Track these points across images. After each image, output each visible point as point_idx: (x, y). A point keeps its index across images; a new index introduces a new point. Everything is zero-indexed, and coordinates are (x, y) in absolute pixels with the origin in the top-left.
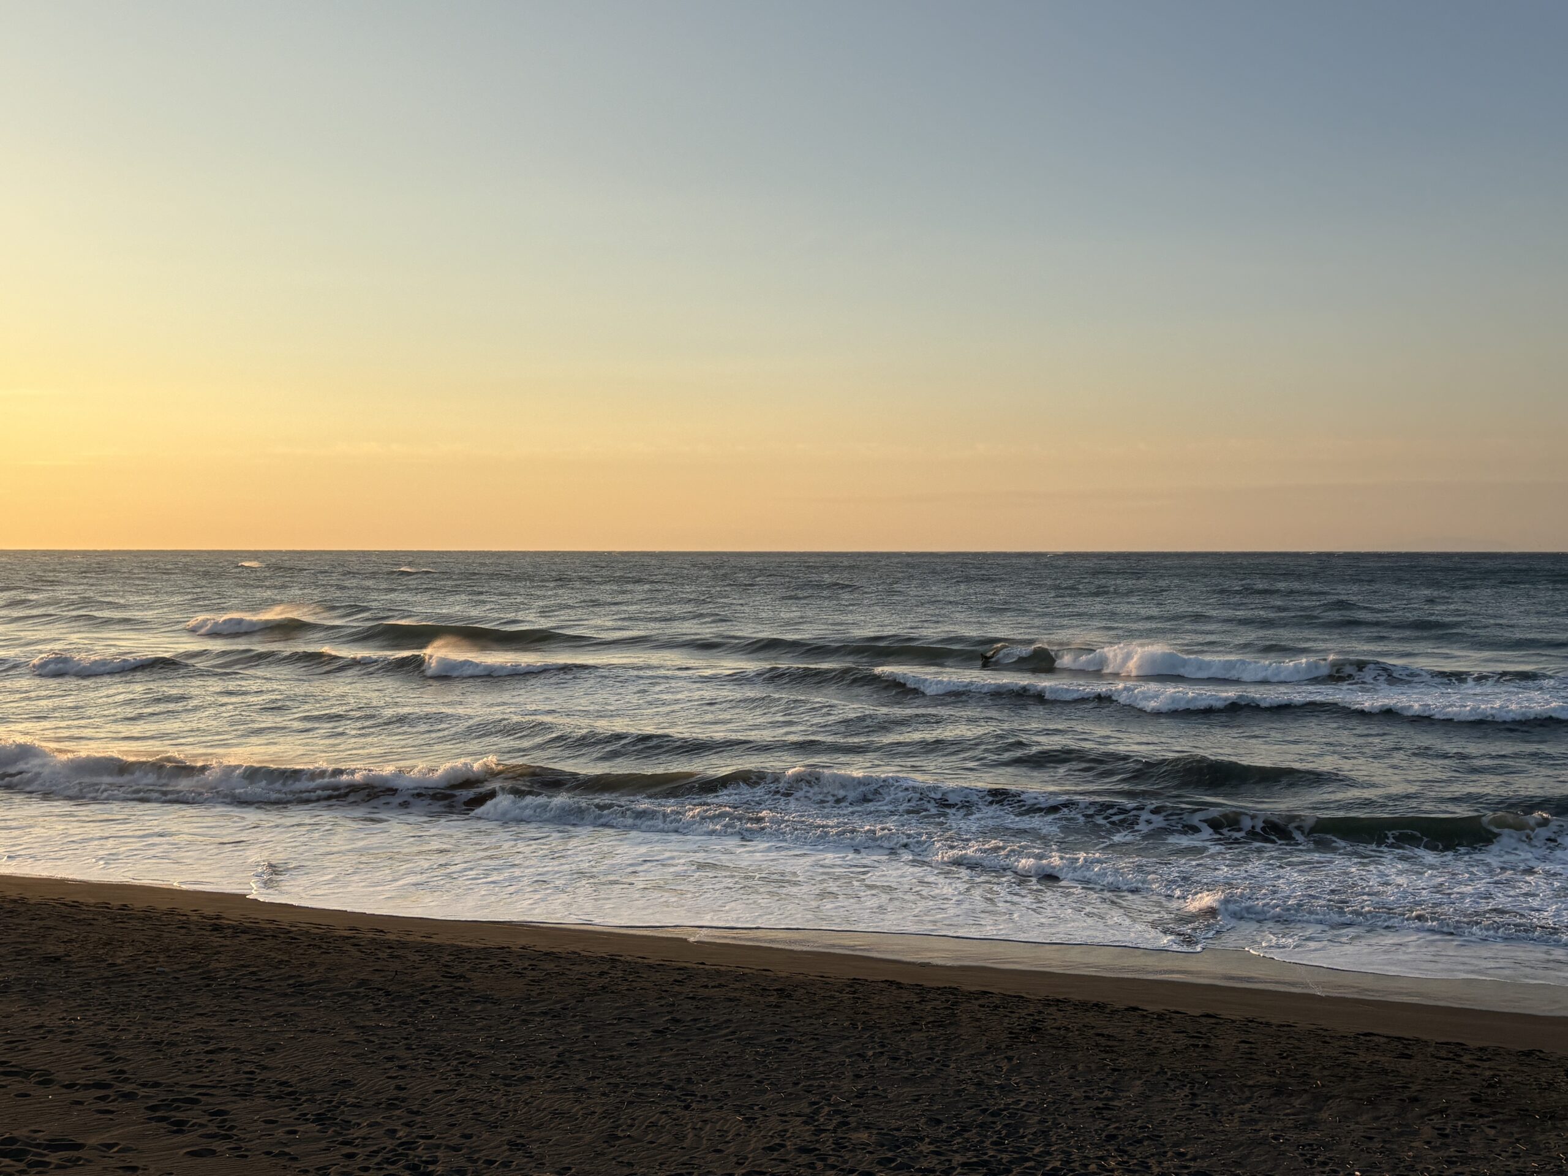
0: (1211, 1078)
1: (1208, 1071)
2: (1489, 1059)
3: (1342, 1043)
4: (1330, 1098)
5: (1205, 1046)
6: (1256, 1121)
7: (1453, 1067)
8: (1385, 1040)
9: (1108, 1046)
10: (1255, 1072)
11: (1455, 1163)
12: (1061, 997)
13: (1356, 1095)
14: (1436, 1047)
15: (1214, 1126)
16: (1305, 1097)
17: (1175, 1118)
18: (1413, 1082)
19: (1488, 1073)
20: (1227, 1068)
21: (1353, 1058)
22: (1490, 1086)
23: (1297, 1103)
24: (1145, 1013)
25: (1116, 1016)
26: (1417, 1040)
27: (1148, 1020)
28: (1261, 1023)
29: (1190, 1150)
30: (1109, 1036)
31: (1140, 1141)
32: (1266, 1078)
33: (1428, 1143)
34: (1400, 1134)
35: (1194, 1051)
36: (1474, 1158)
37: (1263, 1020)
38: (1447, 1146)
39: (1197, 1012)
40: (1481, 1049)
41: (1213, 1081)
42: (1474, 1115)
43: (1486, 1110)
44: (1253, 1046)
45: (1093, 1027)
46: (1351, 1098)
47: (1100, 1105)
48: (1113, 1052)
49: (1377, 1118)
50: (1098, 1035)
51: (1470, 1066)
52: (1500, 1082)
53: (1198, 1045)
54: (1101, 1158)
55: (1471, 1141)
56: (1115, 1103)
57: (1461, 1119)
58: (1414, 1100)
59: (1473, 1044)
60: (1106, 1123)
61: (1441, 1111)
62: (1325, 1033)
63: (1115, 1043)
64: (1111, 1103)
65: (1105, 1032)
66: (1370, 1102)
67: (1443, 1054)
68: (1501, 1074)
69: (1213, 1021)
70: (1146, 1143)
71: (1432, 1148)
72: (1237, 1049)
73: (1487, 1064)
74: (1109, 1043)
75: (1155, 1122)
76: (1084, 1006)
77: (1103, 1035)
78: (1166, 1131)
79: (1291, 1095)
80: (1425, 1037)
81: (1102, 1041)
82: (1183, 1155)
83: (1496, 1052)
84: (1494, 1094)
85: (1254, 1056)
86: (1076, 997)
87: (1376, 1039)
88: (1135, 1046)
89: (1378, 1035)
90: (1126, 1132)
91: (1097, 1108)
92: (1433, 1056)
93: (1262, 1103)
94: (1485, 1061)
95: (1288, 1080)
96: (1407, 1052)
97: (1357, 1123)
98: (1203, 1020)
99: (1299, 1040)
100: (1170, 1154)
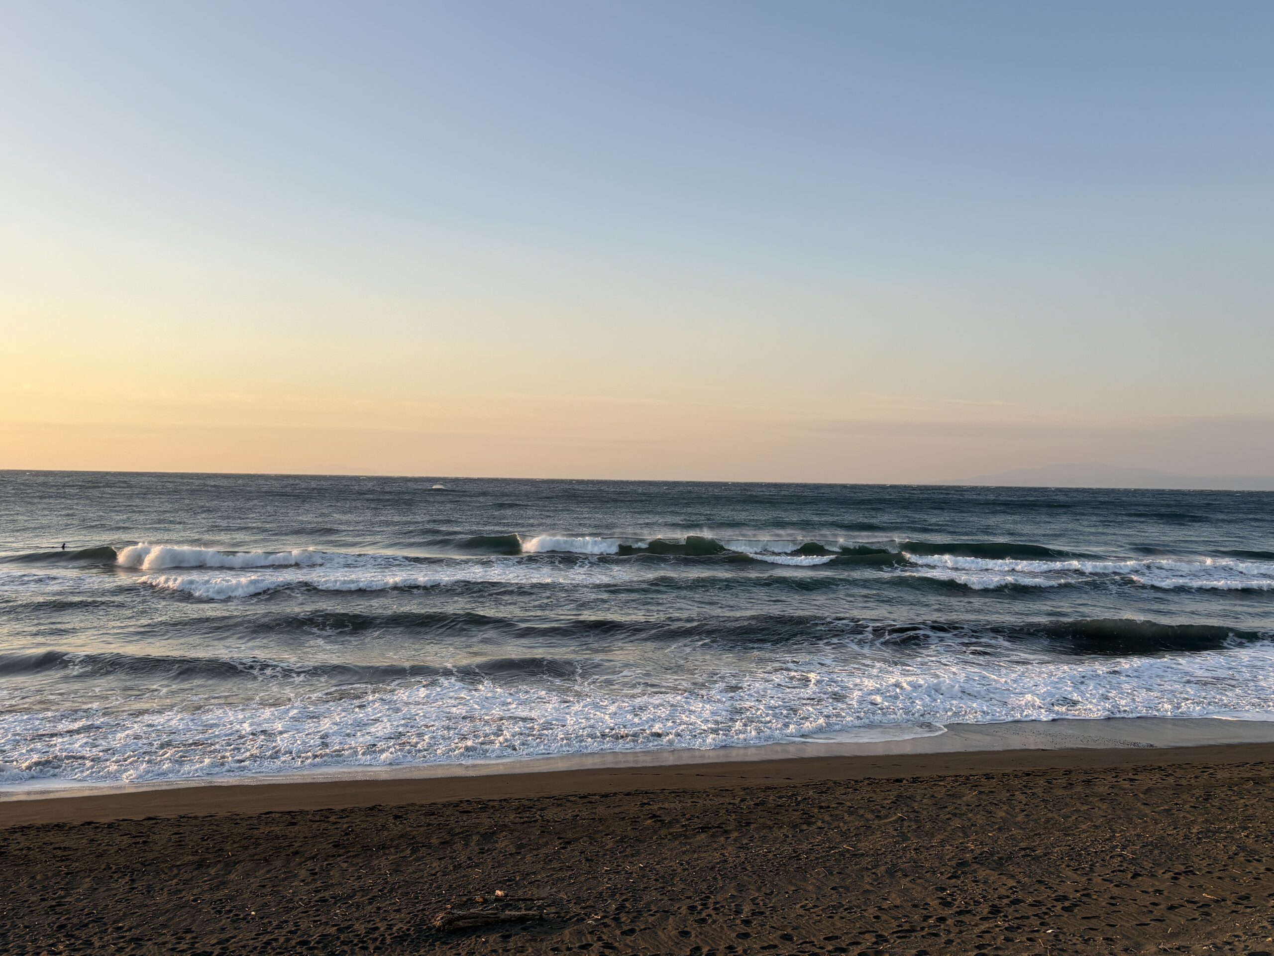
0: (148, 865)
1: (146, 861)
2: (347, 816)
3: (248, 822)
4: (238, 863)
5: (144, 842)
6: (180, 891)
7: (323, 826)
8: (279, 815)
9: (64, 856)
10: (182, 854)
11: (319, 891)
12: (26, 824)
13: (256, 857)
14: (313, 814)
15: (148, 902)
16: (219, 866)
17: (117, 901)
18: (296, 841)
19: (345, 826)
20: (160, 856)
21: (256, 832)
22: (347, 834)
23: (212, 871)
24: (98, 825)
25: (74, 831)
26: (301, 812)
27: (100, 830)
28: (191, 818)
29: (126, 924)
30: (65, 848)
31: (86, 925)
32: (190, 857)
33: (303, 881)
34: (285, 879)
35: (135, 847)
36: (332, 885)
37: (192, 815)
38: (315, 880)
39: (142, 817)
40: (343, 811)
41: (149, 868)
42: (334, 856)
43: (342, 851)
44: (182, 835)
45: (52, 844)
46: (253, 860)
47: (54, 903)
48: (67, 859)
49: (269, 871)
50: (55, 849)
51: (335, 823)
52: (352, 831)
53: (138, 843)
54: (52, 945)
55: (332, 873)
56: (66, 900)
57: (326, 860)
58: (297, 853)
59: (337, 808)
60: (57, 916)
61: (313, 858)
62: (237, 817)
63: (70, 853)
64: (63, 900)
65: (62, 845)
66: (265, 860)
67: (318, 818)
68: (354, 825)
69: (154, 822)
70: (90, 926)
71: (305, 884)
72: (170, 839)
73: (345, 820)
74: (66, 853)
75: (99, 908)
76: (46, 828)
77: (60, 848)
78: (108, 913)
79: (209, 866)
80: (306, 809)
81: (59, 853)
82: (121, 928)
83: (352, 811)
84: (348, 839)
85: (183, 843)
86: (39, 822)
87: (273, 815)
88: (87, 852)
89: (275, 812)
90: (75, 920)
91: (51, 906)
92: (311, 821)
93: (186, 876)
94: (344, 818)
95: (208, 856)
96: (293, 821)
97: (256, 877)
98: (145, 823)
99: (217, 825)
100: (110, 930)
